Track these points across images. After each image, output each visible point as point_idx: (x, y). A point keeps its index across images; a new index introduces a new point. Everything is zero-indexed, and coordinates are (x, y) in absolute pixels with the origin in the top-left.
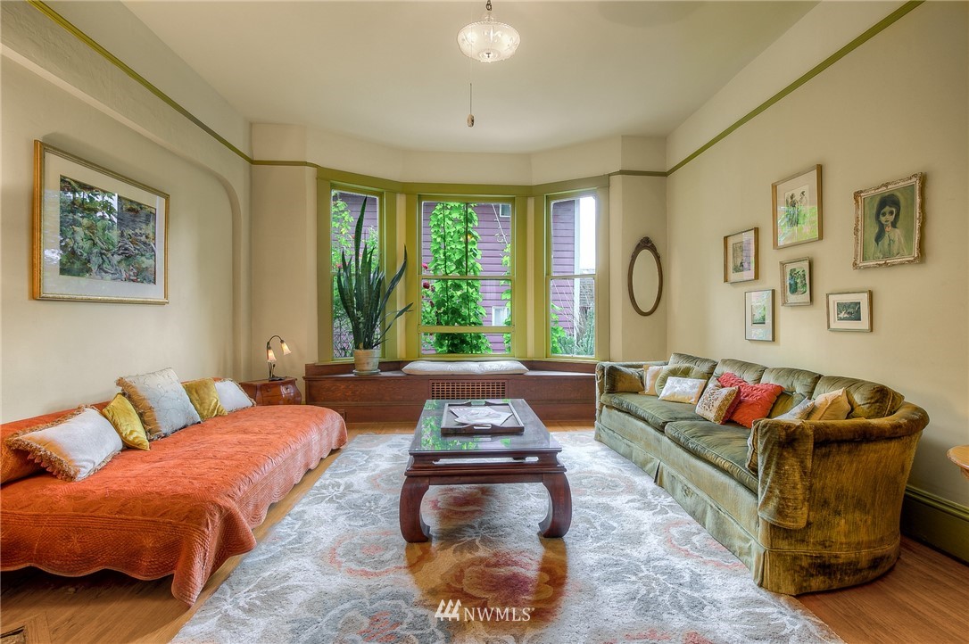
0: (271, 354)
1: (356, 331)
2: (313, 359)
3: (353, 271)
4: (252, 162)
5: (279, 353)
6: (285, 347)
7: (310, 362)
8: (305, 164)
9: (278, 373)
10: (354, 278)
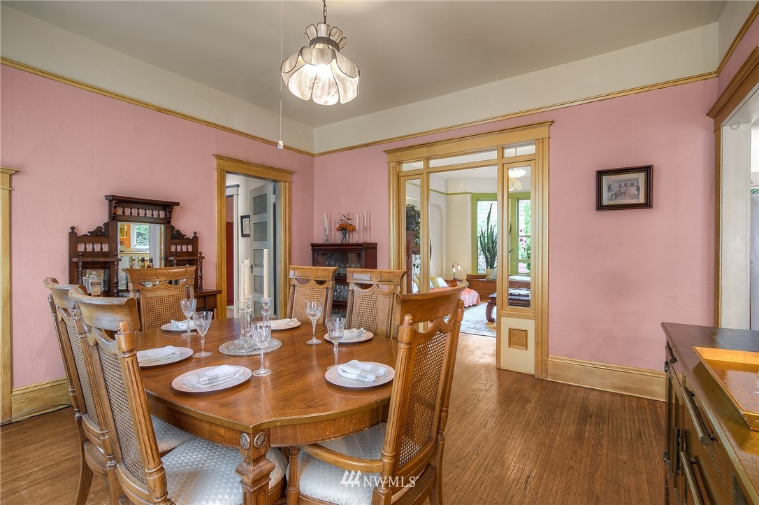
0: (454, 269)
1: (487, 261)
2: (470, 272)
3: (486, 235)
4: (447, 194)
5: (457, 269)
6: (459, 267)
7: (468, 273)
8: (467, 193)
9: (456, 277)
10: (486, 238)
